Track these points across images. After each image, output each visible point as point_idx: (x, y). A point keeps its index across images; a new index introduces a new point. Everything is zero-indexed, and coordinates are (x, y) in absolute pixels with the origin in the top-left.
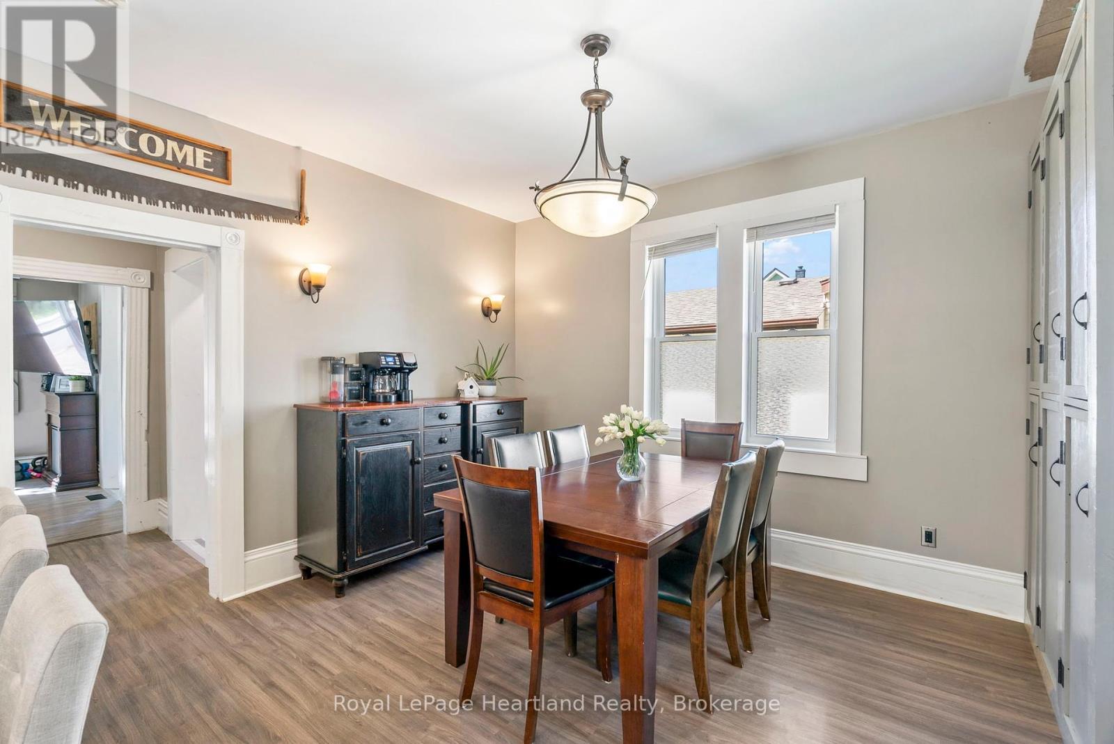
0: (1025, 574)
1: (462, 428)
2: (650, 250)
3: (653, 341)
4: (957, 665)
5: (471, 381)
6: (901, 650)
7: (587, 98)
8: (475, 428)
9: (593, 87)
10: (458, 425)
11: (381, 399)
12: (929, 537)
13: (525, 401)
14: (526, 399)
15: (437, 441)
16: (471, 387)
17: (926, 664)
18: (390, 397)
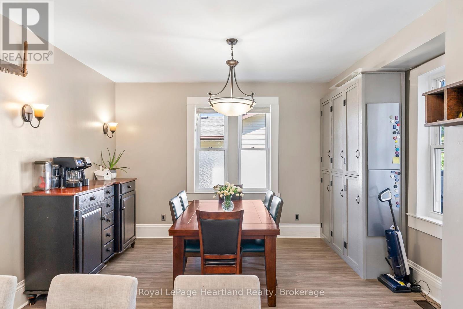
0: (321, 223)
1: (114, 198)
2: (197, 110)
3: (197, 149)
4: (316, 253)
5: (107, 171)
6: (303, 253)
7: (228, 62)
8: (121, 196)
9: (230, 59)
10: (112, 196)
11: (74, 186)
12: (297, 217)
13: (136, 180)
14: (136, 179)
15: (106, 206)
16: (107, 174)
17: (311, 255)
18: (79, 184)
